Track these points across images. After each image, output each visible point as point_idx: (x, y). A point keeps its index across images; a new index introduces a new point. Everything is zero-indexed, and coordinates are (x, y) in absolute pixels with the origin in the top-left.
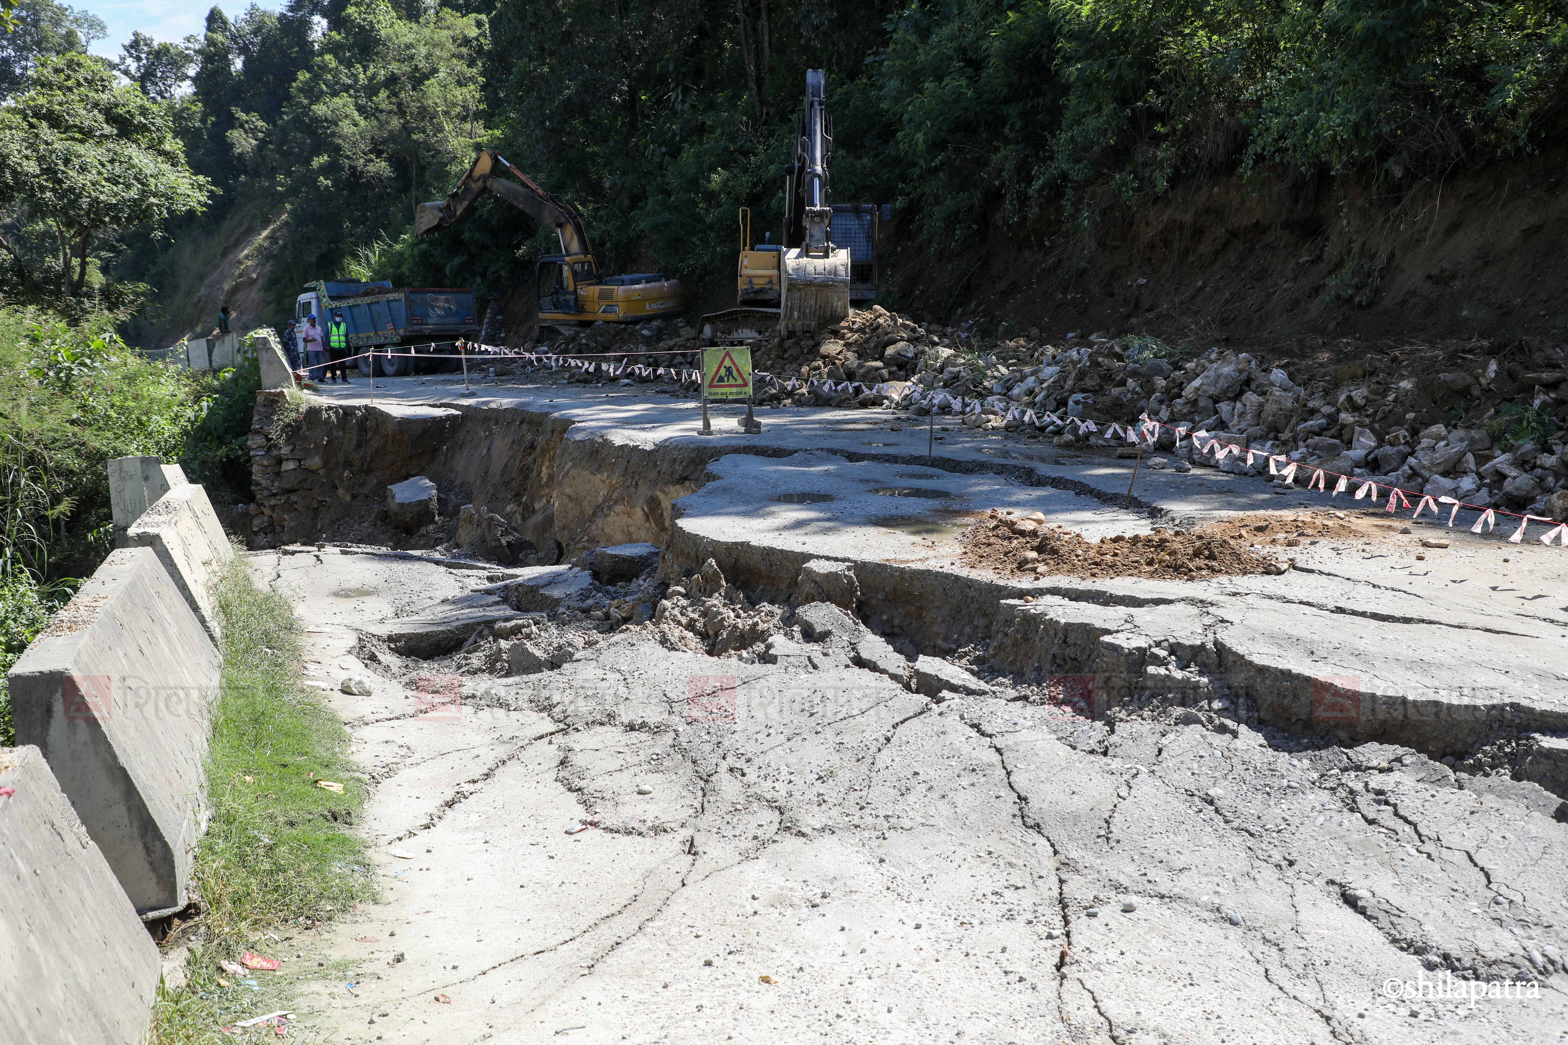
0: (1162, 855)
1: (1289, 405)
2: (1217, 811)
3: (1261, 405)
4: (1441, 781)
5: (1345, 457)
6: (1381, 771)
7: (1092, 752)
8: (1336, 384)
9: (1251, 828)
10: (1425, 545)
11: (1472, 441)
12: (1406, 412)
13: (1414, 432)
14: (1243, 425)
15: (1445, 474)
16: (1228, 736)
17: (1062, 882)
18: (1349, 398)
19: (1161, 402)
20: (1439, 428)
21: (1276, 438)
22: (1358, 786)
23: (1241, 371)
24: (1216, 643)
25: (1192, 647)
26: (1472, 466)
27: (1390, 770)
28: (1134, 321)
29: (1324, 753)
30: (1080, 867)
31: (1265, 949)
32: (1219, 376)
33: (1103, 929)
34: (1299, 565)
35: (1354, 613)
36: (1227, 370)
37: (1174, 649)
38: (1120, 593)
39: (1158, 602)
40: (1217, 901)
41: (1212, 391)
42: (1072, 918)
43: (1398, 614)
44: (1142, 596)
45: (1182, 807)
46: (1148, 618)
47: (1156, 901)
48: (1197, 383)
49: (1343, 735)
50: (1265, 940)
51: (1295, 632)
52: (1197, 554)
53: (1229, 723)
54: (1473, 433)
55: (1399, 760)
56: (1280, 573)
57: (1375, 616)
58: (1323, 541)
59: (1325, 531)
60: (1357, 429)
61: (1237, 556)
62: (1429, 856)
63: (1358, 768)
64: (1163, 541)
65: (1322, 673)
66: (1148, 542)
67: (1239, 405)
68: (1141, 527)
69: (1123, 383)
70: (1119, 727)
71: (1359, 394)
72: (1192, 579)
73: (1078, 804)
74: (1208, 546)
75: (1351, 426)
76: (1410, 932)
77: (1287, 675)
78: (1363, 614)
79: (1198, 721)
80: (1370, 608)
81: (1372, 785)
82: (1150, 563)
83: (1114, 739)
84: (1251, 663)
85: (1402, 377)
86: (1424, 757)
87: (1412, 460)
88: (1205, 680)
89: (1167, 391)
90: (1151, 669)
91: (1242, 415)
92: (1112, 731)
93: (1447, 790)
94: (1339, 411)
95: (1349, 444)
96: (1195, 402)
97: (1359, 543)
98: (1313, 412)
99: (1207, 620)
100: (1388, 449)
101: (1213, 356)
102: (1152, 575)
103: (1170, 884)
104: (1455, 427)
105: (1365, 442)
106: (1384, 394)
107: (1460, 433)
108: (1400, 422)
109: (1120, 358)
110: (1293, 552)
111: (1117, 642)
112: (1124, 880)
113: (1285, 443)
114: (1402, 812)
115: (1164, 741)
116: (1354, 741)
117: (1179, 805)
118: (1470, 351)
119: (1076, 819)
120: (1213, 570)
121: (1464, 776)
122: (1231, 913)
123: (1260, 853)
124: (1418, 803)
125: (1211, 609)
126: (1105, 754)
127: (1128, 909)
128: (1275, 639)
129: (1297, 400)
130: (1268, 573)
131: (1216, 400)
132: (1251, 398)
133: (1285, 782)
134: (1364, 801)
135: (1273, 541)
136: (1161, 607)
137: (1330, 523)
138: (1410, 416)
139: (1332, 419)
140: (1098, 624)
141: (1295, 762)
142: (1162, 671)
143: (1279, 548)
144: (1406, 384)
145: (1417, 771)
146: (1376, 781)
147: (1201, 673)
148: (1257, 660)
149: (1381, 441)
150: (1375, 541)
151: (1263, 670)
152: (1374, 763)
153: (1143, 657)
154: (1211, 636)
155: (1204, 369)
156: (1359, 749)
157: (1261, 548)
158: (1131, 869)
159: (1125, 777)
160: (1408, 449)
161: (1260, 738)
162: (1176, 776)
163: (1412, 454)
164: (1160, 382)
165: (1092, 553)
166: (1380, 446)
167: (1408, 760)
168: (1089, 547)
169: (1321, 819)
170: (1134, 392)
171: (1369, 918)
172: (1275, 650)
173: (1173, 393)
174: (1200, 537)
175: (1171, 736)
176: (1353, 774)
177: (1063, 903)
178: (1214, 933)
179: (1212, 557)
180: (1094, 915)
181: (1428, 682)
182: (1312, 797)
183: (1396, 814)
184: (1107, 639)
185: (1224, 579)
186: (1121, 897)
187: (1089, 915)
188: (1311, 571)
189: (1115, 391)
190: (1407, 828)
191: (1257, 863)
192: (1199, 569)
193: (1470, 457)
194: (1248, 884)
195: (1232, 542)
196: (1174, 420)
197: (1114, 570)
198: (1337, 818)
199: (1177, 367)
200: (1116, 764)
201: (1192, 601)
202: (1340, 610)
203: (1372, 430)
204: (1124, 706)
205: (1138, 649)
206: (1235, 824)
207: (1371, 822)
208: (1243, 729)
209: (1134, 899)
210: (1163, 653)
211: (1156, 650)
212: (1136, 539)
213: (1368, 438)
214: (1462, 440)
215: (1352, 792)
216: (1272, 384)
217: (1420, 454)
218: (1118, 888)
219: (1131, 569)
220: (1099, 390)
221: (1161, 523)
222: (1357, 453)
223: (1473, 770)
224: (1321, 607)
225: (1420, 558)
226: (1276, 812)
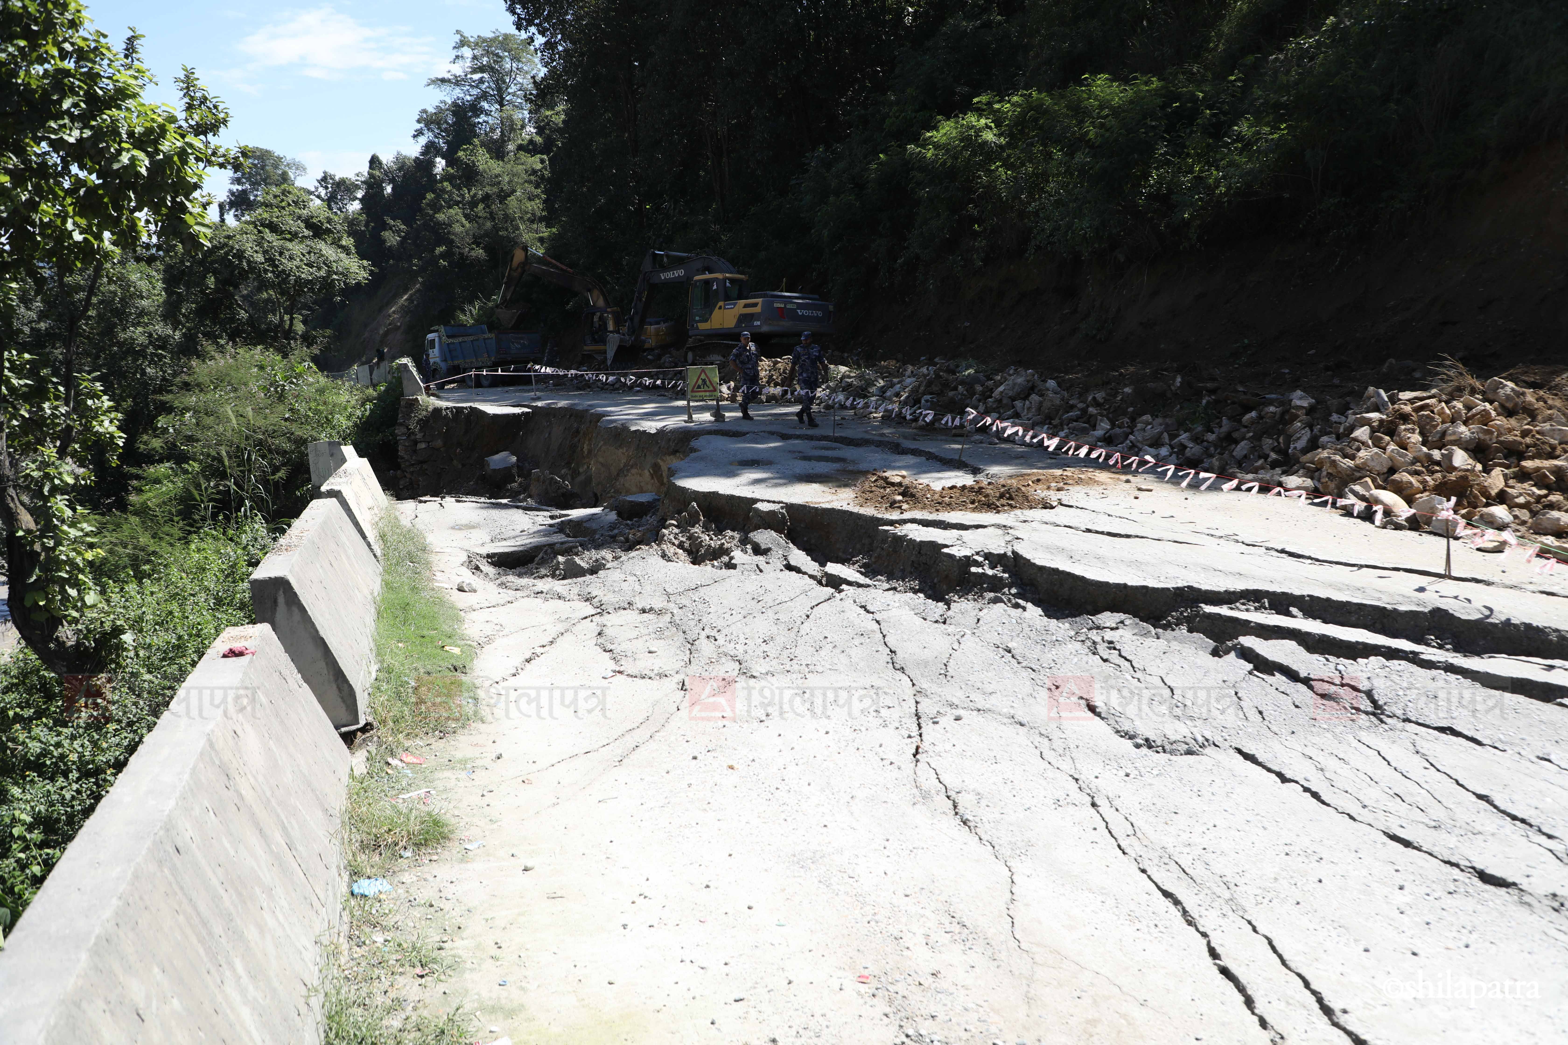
0: (979, 685)
1: (1058, 402)
2: (1013, 657)
3: (1041, 403)
4: (1147, 634)
5: (1093, 435)
6: (1112, 629)
7: (936, 622)
8: (1086, 390)
9: (1034, 667)
10: (1140, 489)
11: (1167, 425)
12: (1128, 407)
13: (1133, 420)
14: (1030, 416)
15: (1151, 446)
16: (1020, 610)
17: (917, 703)
18: (1094, 398)
19: (979, 401)
20: (1147, 417)
21: (1050, 423)
22: (1098, 639)
23: (1028, 381)
24: (1013, 552)
25: (998, 555)
26: (1167, 441)
27: (1117, 628)
28: (962, 349)
29: (1078, 619)
30: (928, 693)
31: (1041, 739)
32: (1015, 384)
33: (943, 731)
34: (1064, 503)
35: (1097, 532)
36: (1020, 380)
37: (988, 556)
38: (954, 521)
39: (978, 527)
40: (1012, 712)
41: (1011, 393)
42: (923, 725)
43: (1123, 533)
44: (967, 523)
45: (992, 655)
46: (971, 537)
47: (975, 713)
48: (1001, 388)
49: (1089, 608)
50: (1041, 734)
51: (1061, 544)
52: (1002, 496)
53: (1020, 601)
54: (1167, 420)
55: (1122, 622)
56: (1052, 507)
57: (1110, 534)
58: (1078, 488)
59: (1079, 482)
60: (1099, 418)
61: (1026, 498)
62: (1139, 680)
63: (1098, 628)
64: (981, 488)
65: (1078, 570)
66: (971, 489)
67: (1027, 402)
68: (968, 480)
69: (955, 389)
70: (953, 605)
71: (1100, 396)
72: (998, 512)
73: (927, 654)
74: (1008, 491)
75: (1095, 416)
76: (1126, 726)
77: (1056, 571)
78: (1102, 533)
79: (1002, 601)
80: (1106, 530)
81: (1106, 638)
82: (973, 502)
83: (950, 613)
84: (1034, 564)
85: (1126, 386)
86: (1137, 620)
87: (1131, 437)
88: (1006, 575)
89: (983, 393)
90: (974, 569)
91: (1029, 409)
92: (949, 608)
93: (1150, 639)
94: (1088, 406)
95: (1094, 427)
96: (1000, 401)
97: (1100, 489)
98: (1072, 407)
99: (1008, 538)
100: (1117, 430)
101: (1011, 372)
102: (974, 510)
103: (983, 702)
104: (1157, 416)
105: (1104, 426)
106: (1115, 396)
107: (1159, 420)
108: (1125, 413)
109: (954, 373)
110: (1061, 495)
111: (952, 552)
112: (956, 701)
113: (1055, 426)
114: (1123, 654)
115: (981, 614)
116: (1096, 612)
117: (991, 654)
118: (1165, 370)
119: (926, 664)
120: (1011, 506)
121: (1160, 631)
122: (1021, 719)
123: (1039, 682)
124: (1133, 648)
125: (1010, 531)
126: (944, 623)
127: (958, 719)
128: (1048, 548)
129: (1063, 399)
130: (1045, 508)
131: (1013, 399)
132: (1034, 398)
133: (1054, 638)
134: (1102, 649)
135: (1049, 488)
136: (980, 530)
137: (1082, 476)
138: (1131, 409)
139: (1084, 411)
140: (940, 541)
141: (1060, 625)
142: (980, 570)
143: (1052, 493)
144: (1128, 390)
145: (1133, 628)
146: (1109, 635)
147: (1004, 572)
148: (1039, 562)
149: (1113, 425)
150: (1109, 487)
151: (1042, 569)
152: (1108, 625)
153: (968, 561)
154: (1010, 548)
155: (1006, 380)
156: (1099, 616)
157: (1041, 493)
158: (960, 694)
159: (957, 637)
160: (1129, 430)
161: (1039, 611)
162: (988, 636)
163: (1132, 433)
164: (979, 388)
165: (936, 496)
166: (1112, 428)
167: (1127, 622)
168: (935, 492)
169: (1076, 660)
170: (962, 394)
171: (1103, 719)
172: (1049, 556)
173: (987, 394)
174: (1004, 486)
175: (985, 611)
176: (1095, 631)
177: (918, 716)
178: (1010, 731)
179: (1011, 498)
180: (937, 723)
181: (1140, 573)
182: (1070, 646)
183: (1120, 655)
184: (945, 550)
185: (1018, 512)
186: (954, 711)
187: (934, 723)
188: (1071, 507)
189: (951, 394)
190: (1127, 664)
191: (1037, 688)
192: (1003, 506)
193: (1165, 435)
194: (1031, 700)
195: (1023, 489)
196: (987, 413)
197: (950, 507)
198: (1085, 658)
199: (989, 378)
200: (951, 629)
201: (998, 526)
202: (1089, 531)
203: (1108, 419)
204: (957, 592)
205: (965, 557)
206: (1024, 664)
207: (1105, 661)
208: (1029, 605)
209: (962, 712)
210: (980, 559)
211: (976, 557)
212: (964, 487)
213: (1106, 424)
214: (1161, 425)
215: (1094, 643)
216: (1048, 390)
217: (1136, 433)
218: (952, 705)
219: (962, 506)
220: (940, 394)
221: (980, 477)
222: (1099, 433)
223: (1165, 627)
224: (1077, 529)
225: (1136, 498)
226: (1049, 656)
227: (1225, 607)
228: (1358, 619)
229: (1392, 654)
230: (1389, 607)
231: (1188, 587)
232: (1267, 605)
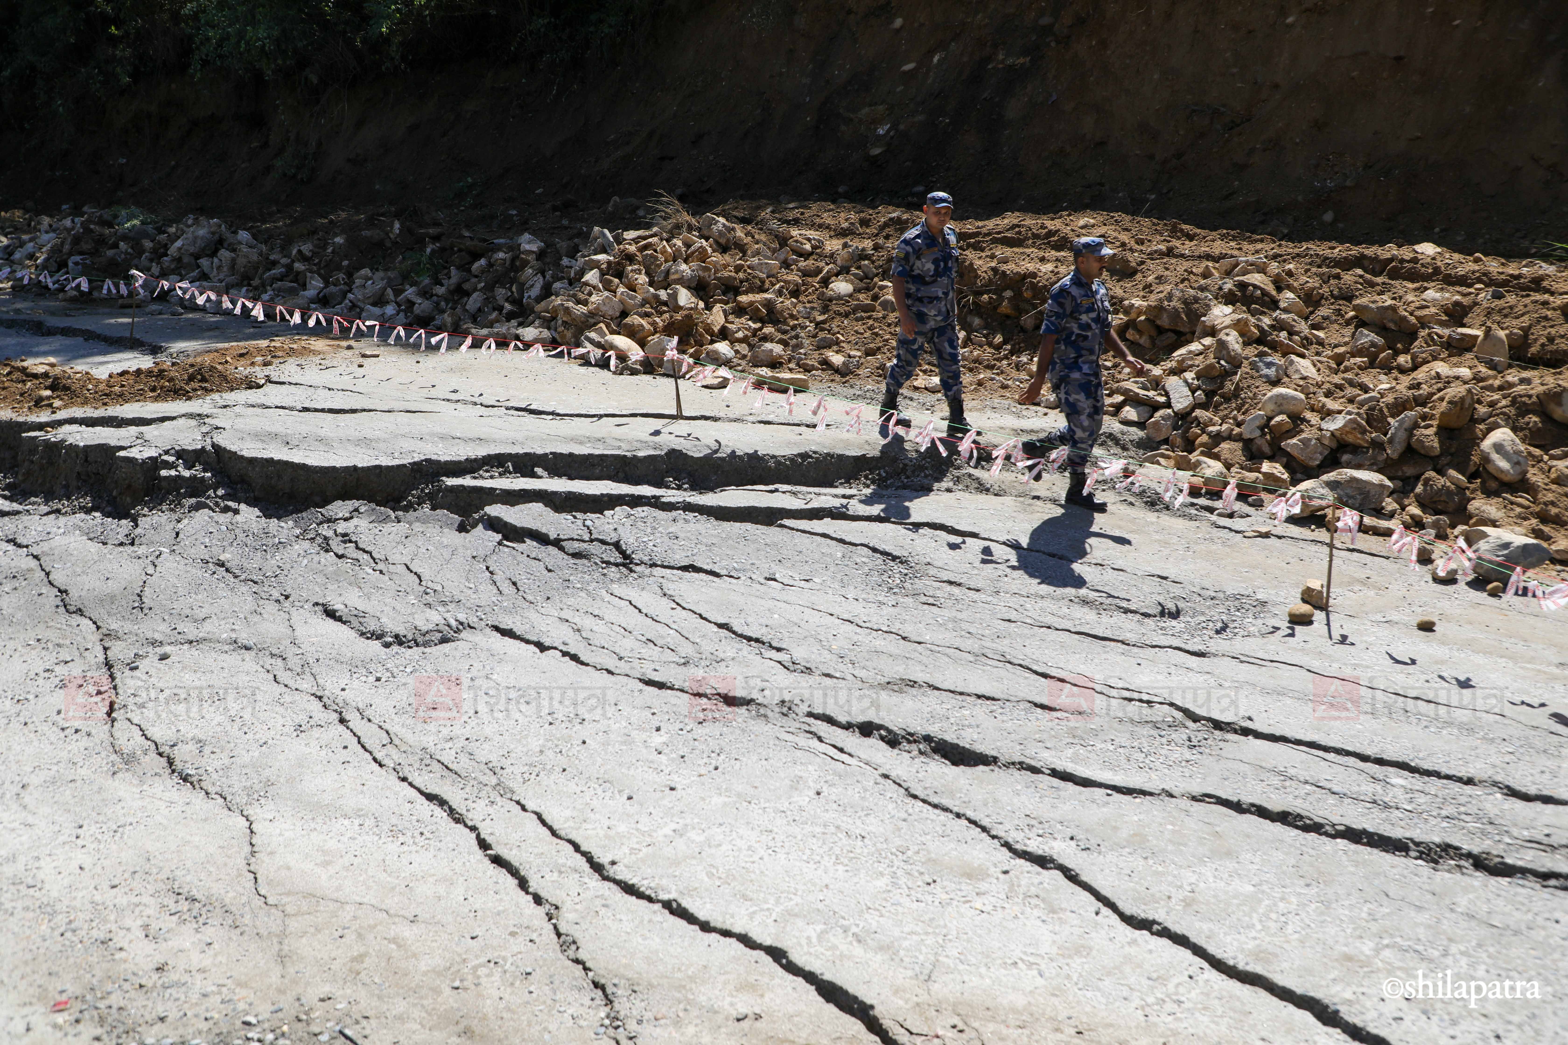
0: (188, 612)
1: (255, 258)
2: (227, 570)
3: (233, 260)
4: (386, 519)
5: (303, 296)
6: (346, 520)
7: (121, 544)
8: (288, 242)
9: (255, 578)
10: (364, 356)
11: (389, 278)
12: (342, 261)
13: (350, 275)
14: (221, 276)
15: (374, 304)
16: (230, 514)
17: (106, 649)
18: (300, 251)
19: (151, 260)
20: (366, 271)
21: (249, 285)
22: (330, 534)
23: (213, 233)
24: (214, 445)
25: (195, 451)
26: (392, 297)
27: (351, 518)
28: (120, 194)
29: (304, 514)
30: (120, 634)
31: (273, 661)
32: (196, 238)
33: (144, 677)
34: (274, 379)
35: (316, 410)
36: (201, 232)
37: (181, 454)
38: (130, 416)
39: (163, 419)
40: (234, 636)
41: (192, 249)
42: (118, 675)
43: (347, 407)
44: (149, 416)
45: (200, 573)
46: (156, 433)
47: (186, 646)
48: (179, 243)
49: (317, 499)
50: (272, 655)
51: (273, 429)
52: (191, 378)
53: (231, 504)
54: (389, 273)
55: (356, 510)
56: (259, 387)
57: (331, 411)
58: (291, 360)
59: (291, 353)
60: (309, 274)
61: (224, 378)
62: (381, 572)
63: (329, 521)
64: (162, 371)
65: (296, 457)
66: (149, 373)
67: (216, 260)
68: (145, 362)
69: (116, 246)
70: (142, 521)
71: (307, 248)
72: (189, 399)
73: (113, 586)
74: (199, 371)
75: (303, 273)
76: (372, 626)
77: (270, 461)
78: (323, 410)
79: (205, 506)
80: (327, 406)
81: (339, 531)
82: (153, 389)
83: (138, 531)
84: (242, 456)
85: (336, 235)
86: (373, 505)
87: (350, 296)
88: (209, 474)
89: (154, 251)
90: (164, 473)
91: (219, 268)
92: (137, 526)
93: (389, 525)
94: (293, 261)
95: (304, 287)
96: (179, 260)
97: (317, 359)
98: (274, 263)
99: (205, 429)
100: (332, 289)
101: (190, 222)
102: (156, 399)
103: (196, 632)
104: (377, 270)
105: (316, 284)
106: (324, 248)
107: (381, 274)
108: (339, 268)
109: (111, 225)
110: (267, 371)
111: (131, 455)
112: (158, 637)
113: (256, 288)
114: (361, 546)
115: (180, 526)
116: (326, 502)
117: (198, 572)
118: (382, 215)
119: (112, 598)
120: (206, 390)
121: (400, 513)
122: (245, 642)
123: (263, 595)
124: (371, 537)
125: (206, 420)
126: (132, 544)
127: (164, 657)
128: (258, 436)
129: (261, 254)
130: (250, 388)
131: (197, 257)
132: (224, 254)
133: (277, 540)
134: (335, 544)
135: (253, 364)
136: (167, 423)
137: (295, 346)
138: (345, 263)
139: (289, 267)
140: (113, 442)
141: (283, 524)
142: (173, 473)
143: (257, 368)
144: (339, 240)
145: (370, 516)
146: (342, 527)
147: (205, 470)
148: (246, 454)
149: (327, 283)
150: (328, 357)
151: (252, 461)
152: (340, 515)
153: (155, 463)
154: (209, 441)
155: (183, 232)
156: (329, 507)
157: (243, 370)
158: (163, 627)
159: (150, 559)
160: (346, 288)
161: (256, 511)
162: (193, 551)
163: (350, 291)
164: (148, 244)
165: (102, 387)
166: (326, 287)
167: (362, 509)
168: (99, 381)
169: (305, 561)
170: (126, 253)
171: (345, 623)
172: (260, 445)
173: (160, 252)
174: (192, 366)
175: (186, 521)
176: (326, 525)
177: (109, 665)
178: (233, 659)
179: (204, 380)
180: (136, 668)
181: (370, 452)
182: (297, 547)
183: (357, 548)
184: (122, 454)
185: (216, 396)
186: (158, 650)
187: (132, 669)
188: (283, 383)
189: (110, 253)
190: (366, 556)
191: (261, 602)
192: (195, 390)
193: (389, 291)
194: (256, 618)
195: (219, 367)
196: (164, 275)
197: (122, 398)
198: (316, 558)
199: (161, 231)
200: (141, 550)
201: (190, 416)
202: (306, 409)
203: (320, 275)
204: (146, 504)
205: (150, 458)
206: (243, 577)
207: (340, 557)
208: (243, 507)
209: (167, 649)
210: (171, 459)
211: (165, 458)
212: (139, 372)
213: (318, 281)
214: (382, 279)
215: (326, 538)
216: (240, 243)
217: (355, 291)
218: (154, 643)
219: (139, 396)
220: (94, 253)
221: (161, 357)
222: (311, 293)
223: (406, 509)
224: (291, 409)
225: (360, 366)
226: (272, 562)
227: (468, 477)
228: (602, 470)
229: (635, 501)
230: (629, 454)
231: (426, 460)
232: (511, 468)
